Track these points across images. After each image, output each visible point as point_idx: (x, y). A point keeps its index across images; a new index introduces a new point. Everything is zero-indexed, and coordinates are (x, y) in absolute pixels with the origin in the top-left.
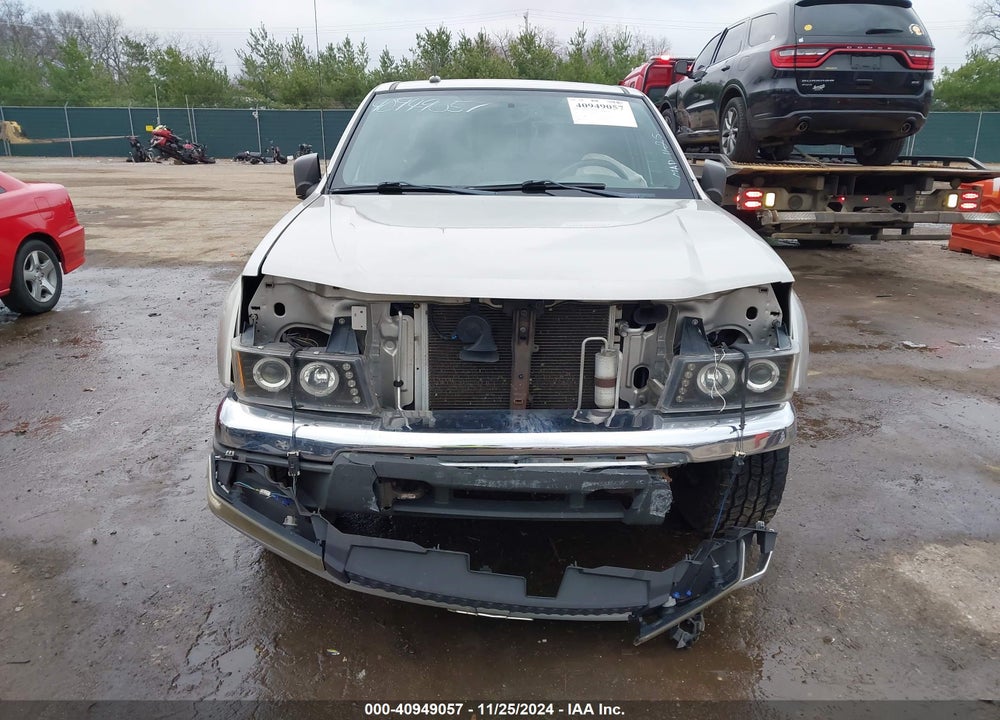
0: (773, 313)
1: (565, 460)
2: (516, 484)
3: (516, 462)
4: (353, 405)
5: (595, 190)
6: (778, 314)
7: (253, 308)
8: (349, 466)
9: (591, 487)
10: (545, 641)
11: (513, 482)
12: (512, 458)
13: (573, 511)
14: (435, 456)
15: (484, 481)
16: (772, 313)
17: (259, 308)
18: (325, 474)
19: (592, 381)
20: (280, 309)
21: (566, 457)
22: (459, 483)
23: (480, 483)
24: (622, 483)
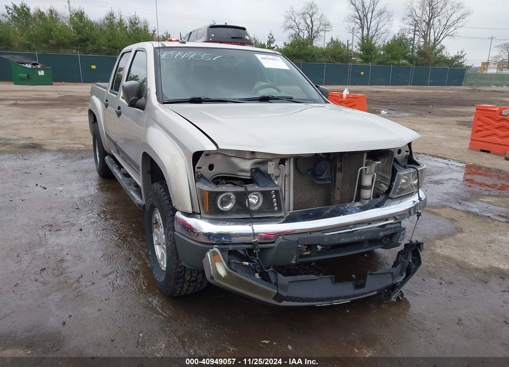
0: (407, 151)
1: (369, 224)
3: (351, 228)
4: (274, 212)
5: (290, 100)
7: (198, 168)
8: (285, 242)
11: (355, 238)
14: (320, 231)
15: (344, 239)
17: (201, 168)
18: (271, 248)
19: (361, 187)
20: (211, 167)
22: (334, 242)
23: (343, 240)
24: (393, 230)
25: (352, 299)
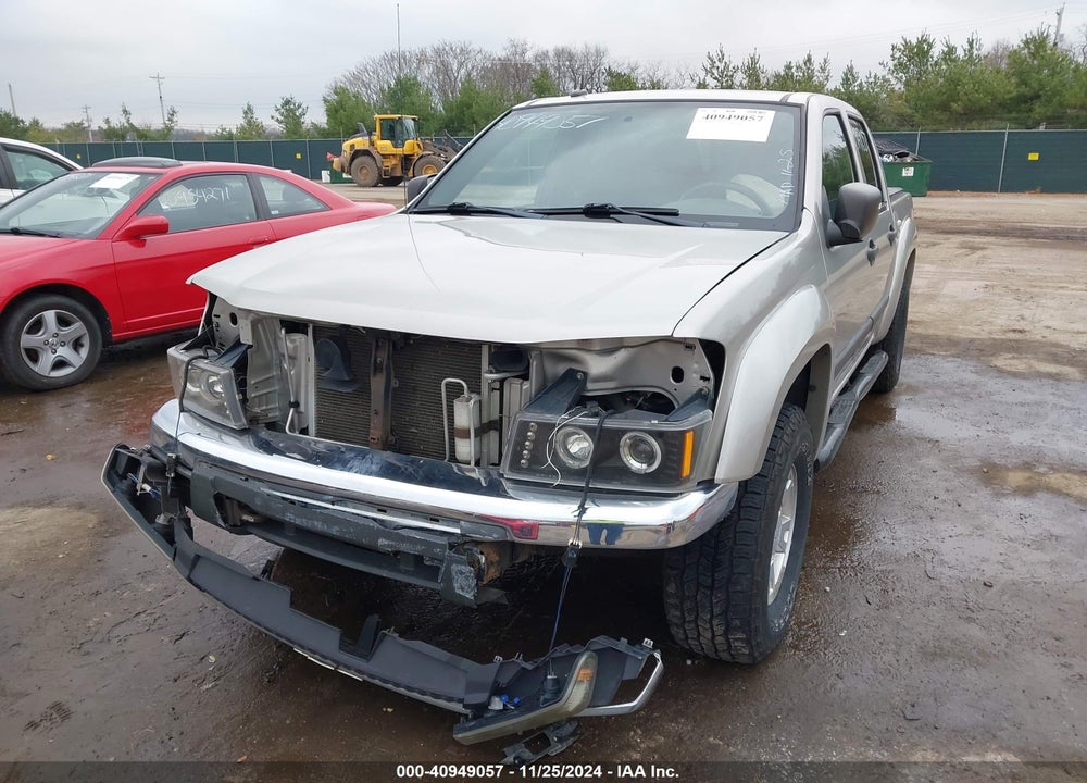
0: (704, 379)
1: (379, 510)
2: (319, 526)
3: (333, 504)
6: (708, 379)
7: (215, 316)
9: (388, 546)
10: (390, 710)
12: (326, 497)
13: (399, 571)
16: (702, 378)
17: (219, 316)
20: (234, 319)
21: (380, 507)
22: (273, 514)
24: (419, 548)
25: (366, 677)
